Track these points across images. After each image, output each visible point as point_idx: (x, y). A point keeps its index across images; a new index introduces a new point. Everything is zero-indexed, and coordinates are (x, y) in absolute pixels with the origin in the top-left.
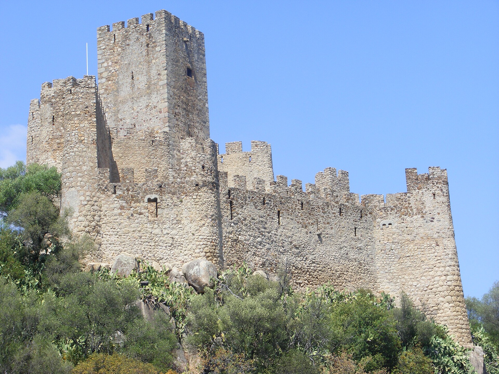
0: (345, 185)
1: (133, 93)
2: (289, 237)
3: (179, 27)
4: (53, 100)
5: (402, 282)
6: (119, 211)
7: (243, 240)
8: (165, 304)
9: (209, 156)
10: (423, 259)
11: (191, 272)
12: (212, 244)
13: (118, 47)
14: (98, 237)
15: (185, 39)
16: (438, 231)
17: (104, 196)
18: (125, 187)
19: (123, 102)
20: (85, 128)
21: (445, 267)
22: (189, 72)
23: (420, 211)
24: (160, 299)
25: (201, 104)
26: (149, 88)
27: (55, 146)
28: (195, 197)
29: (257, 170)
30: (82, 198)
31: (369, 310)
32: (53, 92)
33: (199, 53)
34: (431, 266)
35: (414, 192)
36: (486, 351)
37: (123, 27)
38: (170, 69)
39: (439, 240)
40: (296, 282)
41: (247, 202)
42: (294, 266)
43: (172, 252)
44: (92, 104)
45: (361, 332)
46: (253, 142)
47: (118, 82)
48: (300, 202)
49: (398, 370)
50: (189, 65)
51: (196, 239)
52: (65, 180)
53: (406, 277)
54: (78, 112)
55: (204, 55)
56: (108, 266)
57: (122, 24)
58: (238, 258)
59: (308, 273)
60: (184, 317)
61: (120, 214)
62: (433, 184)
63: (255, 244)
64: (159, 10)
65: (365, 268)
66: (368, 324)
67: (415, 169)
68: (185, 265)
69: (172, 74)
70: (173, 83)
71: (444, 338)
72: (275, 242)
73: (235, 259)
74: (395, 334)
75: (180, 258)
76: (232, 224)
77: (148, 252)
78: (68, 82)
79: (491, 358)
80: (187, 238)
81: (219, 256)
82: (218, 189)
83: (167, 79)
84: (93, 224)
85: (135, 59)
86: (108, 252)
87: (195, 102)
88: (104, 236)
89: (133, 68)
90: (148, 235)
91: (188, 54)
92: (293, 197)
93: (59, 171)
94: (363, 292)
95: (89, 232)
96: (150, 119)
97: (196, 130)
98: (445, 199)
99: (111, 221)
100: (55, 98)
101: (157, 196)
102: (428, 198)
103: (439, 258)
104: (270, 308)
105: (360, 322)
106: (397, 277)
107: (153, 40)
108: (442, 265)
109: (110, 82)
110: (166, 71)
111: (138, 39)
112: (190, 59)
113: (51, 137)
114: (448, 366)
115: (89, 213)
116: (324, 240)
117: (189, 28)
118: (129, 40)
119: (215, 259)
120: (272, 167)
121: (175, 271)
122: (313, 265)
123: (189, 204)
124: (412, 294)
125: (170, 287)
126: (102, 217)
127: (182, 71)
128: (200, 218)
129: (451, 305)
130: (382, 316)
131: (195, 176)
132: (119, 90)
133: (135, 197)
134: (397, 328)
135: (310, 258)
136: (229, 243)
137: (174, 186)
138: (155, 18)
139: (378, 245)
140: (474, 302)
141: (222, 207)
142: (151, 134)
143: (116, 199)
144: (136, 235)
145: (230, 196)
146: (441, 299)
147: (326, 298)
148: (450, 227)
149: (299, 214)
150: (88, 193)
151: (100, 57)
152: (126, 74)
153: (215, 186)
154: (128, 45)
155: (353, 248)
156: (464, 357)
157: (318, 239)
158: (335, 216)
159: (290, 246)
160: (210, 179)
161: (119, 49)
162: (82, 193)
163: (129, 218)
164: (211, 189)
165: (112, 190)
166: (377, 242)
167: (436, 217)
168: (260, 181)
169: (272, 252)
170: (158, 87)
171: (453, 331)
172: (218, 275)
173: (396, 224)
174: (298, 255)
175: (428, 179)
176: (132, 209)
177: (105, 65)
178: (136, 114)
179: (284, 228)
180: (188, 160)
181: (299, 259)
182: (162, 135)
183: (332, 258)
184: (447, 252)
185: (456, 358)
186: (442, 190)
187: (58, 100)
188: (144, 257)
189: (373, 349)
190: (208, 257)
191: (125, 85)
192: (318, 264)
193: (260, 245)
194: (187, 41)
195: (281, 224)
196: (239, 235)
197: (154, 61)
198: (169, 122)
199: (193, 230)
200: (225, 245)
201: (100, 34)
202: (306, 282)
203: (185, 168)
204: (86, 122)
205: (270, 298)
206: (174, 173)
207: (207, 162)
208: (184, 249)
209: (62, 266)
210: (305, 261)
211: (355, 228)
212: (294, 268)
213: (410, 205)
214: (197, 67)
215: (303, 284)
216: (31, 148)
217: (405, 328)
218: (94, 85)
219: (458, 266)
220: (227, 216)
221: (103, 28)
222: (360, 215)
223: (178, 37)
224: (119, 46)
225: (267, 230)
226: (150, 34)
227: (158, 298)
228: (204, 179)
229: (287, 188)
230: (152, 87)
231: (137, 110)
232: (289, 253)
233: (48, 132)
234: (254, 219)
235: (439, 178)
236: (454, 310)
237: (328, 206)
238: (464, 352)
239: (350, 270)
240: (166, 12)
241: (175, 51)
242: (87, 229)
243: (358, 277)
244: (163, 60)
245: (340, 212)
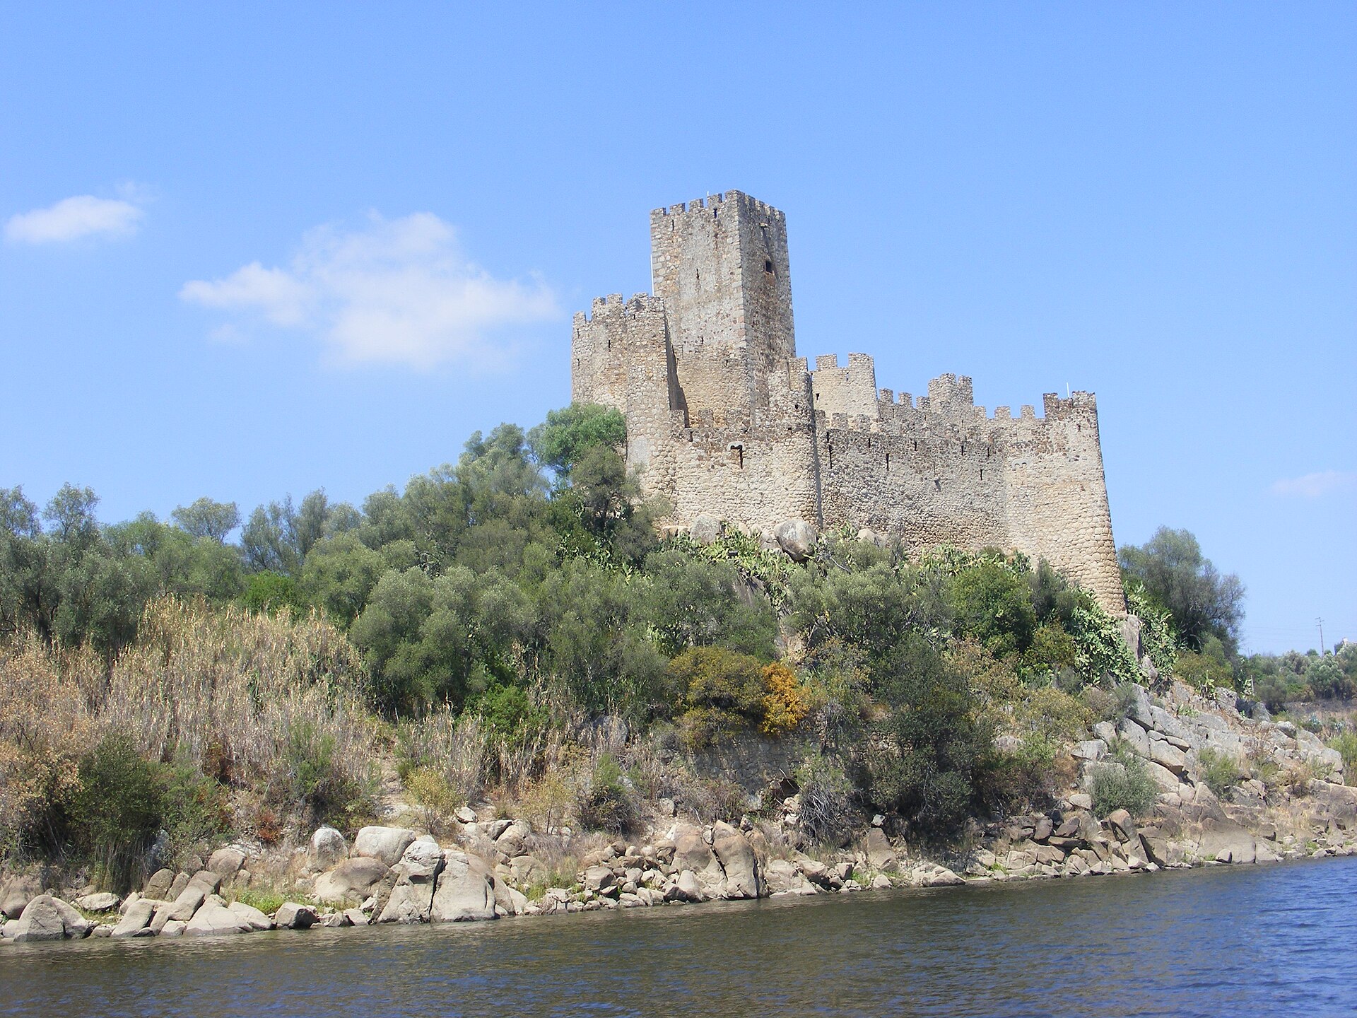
0: (967, 395)
1: (699, 297)
2: (901, 485)
3: (755, 210)
4: (608, 321)
5: (1040, 536)
6: (698, 462)
7: (845, 492)
8: (758, 578)
9: (803, 393)
10: (1065, 507)
11: (786, 536)
12: (809, 500)
13: (677, 237)
14: (674, 495)
15: (763, 225)
16: (1084, 472)
17: (678, 444)
18: (703, 433)
19: (687, 308)
20: (653, 362)
21: (1092, 516)
22: (769, 266)
23: (1061, 448)
24: (753, 572)
25: (784, 306)
26: (719, 290)
27: (613, 379)
28: (787, 444)
29: (856, 390)
30: (653, 448)
31: (998, 580)
32: (608, 310)
33: (779, 240)
34: (1075, 516)
35: (1054, 424)
36: (1144, 619)
37: (683, 211)
38: (745, 266)
39: (1085, 483)
40: (909, 541)
41: (849, 445)
42: (907, 521)
43: (761, 511)
44: (661, 332)
45: (988, 607)
46: (851, 355)
47: (679, 282)
48: (913, 442)
49: (1032, 650)
50: (768, 257)
51: (789, 495)
52: (632, 426)
53: (1044, 530)
54: (645, 343)
55: (786, 242)
56: (685, 530)
57: (681, 207)
58: (840, 515)
59: (924, 529)
60: (780, 591)
61: (699, 466)
62: (1078, 413)
63: (859, 496)
64: (730, 190)
65: (994, 519)
66: (996, 596)
67: (1056, 394)
68: (778, 526)
69: (749, 271)
70: (749, 284)
71: (1088, 610)
72: (884, 493)
73: (836, 516)
74: (1029, 608)
75: (771, 518)
76: (832, 474)
77: (733, 511)
78: (631, 305)
79: (1150, 627)
80: (779, 494)
81: (817, 515)
82: (814, 432)
83: (743, 280)
84: (667, 478)
85: (700, 253)
86: (685, 512)
87: (776, 305)
88: (680, 492)
89: (698, 265)
90: (733, 491)
91: (767, 243)
92: (904, 435)
93: (623, 411)
94: (990, 552)
95: (663, 489)
96: (722, 331)
97: (778, 341)
98: (1093, 432)
99: (688, 474)
100: (611, 318)
101: (742, 444)
102: (1071, 431)
103: (1085, 506)
104: (884, 585)
105: (987, 594)
106: (1033, 529)
107: (723, 229)
108: (1088, 514)
109: (668, 281)
110: (741, 269)
111: (703, 227)
112: (769, 249)
113: (607, 367)
114: (1093, 644)
115: (662, 466)
116: (943, 487)
117: (767, 208)
118: (692, 227)
119: (813, 518)
120: (875, 386)
121: (765, 533)
122: (930, 518)
123: (780, 452)
124: (1051, 551)
125: (762, 556)
126: (677, 469)
127: (760, 266)
128: (794, 469)
129: (1099, 564)
130: (1014, 588)
131: (787, 418)
132: (681, 292)
133: (716, 444)
134: (1030, 600)
135: (926, 510)
136: (829, 497)
137: (762, 431)
138: (725, 200)
139: (1010, 491)
140: (1133, 552)
141: (820, 454)
142: (725, 352)
143: (693, 448)
144: (718, 490)
145: (828, 440)
146: (1088, 557)
147: (946, 561)
148: (1099, 467)
149: (912, 456)
150: (660, 442)
151: (655, 249)
152: (688, 272)
153: (811, 428)
154: (691, 234)
155: (978, 495)
156: (1114, 630)
157: (935, 487)
158: (955, 457)
159: (901, 497)
160: (805, 421)
161: (680, 240)
162: (652, 441)
163: (709, 470)
164: (806, 433)
165: (688, 437)
166: (1009, 486)
167: (1082, 455)
168: (865, 419)
169: (880, 505)
170: (731, 290)
171: (1102, 596)
172: (817, 539)
173: (1032, 464)
174: (911, 507)
175: (1071, 405)
176: (712, 459)
177: (662, 259)
178: (704, 324)
179: (894, 475)
180: (779, 398)
181: (913, 512)
182: (738, 352)
183: (953, 509)
184: (1095, 499)
185: (1104, 632)
186: (1088, 420)
187: (614, 320)
188: (728, 517)
189: (1002, 626)
190: (805, 516)
191: (689, 285)
192: (935, 517)
193: (866, 497)
194: (766, 227)
195: (890, 470)
196: (840, 487)
197: (724, 256)
198: (746, 335)
199: (786, 484)
200: (824, 501)
201: (654, 219)
202: (922, 539)
203: (775, 408)
204: (655, 354)
205: (882, 573)
206: (761, 415)
207: (802, 400)
208: (776, 507)
209: (635, 534)
210: (920, 514)
211: (981, 470)
212: (907, 523)
213: (1049, 440)
214: (778, 259)
215: (918, 543)
216: (578, 374)
217: (1041, 600)
218: (662, 309)
219: (1109, 516)
220: (826, 465)
221: (657, 211)
222: (987, 454)
223: (754, 222)
224: (680, 236)
225: (873, 479)
226: (719, 221)
227: (750, 572)
228: (798, 421)
229: (892, 405)
230: (724, 289)
231: (705, 319)
232: (900, 506)
233: (603, 360)
234: (858, 467)
235: (1086, 405)
236: (1104, 570)
237: (948, 445)
238: (1114, 623)
239: (975, 523)
240: (738, 192)
241: (751, 241)
242: (660, 486)
243: (985, 530)
244: (736, 255)
245: (963, 451)
